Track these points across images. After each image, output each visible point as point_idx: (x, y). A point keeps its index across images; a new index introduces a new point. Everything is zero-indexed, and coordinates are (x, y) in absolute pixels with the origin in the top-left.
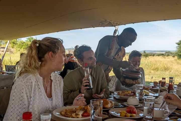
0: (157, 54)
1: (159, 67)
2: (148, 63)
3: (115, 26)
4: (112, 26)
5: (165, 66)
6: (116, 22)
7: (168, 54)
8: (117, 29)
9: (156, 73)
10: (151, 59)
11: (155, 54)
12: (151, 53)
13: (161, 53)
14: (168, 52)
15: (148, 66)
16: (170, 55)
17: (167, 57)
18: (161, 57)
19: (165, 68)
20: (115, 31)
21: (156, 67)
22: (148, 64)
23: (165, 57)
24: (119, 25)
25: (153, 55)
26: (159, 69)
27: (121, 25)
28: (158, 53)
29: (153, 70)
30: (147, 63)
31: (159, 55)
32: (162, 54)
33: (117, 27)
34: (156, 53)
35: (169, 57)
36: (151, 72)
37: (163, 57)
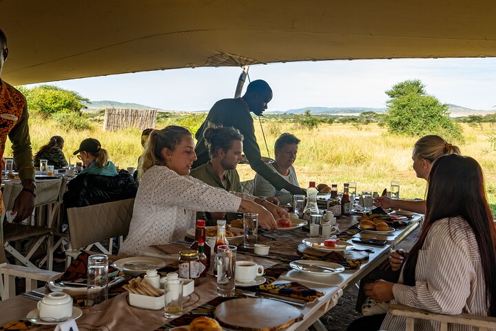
0: (341, 118)
1: (342, 154)
2: (315, 143)
3: (241, 66)
4: (236, 64)
5: (357, 152)
6: (245, 59)
7: (367, 117)
8: (246, 71)
9: (335, 170)
10: (324, 130)
11: (335, 117)
12: (326, 116)
13: (351, 115)
14: (368, 113)
15: (315, 154)
16: (372, 122)
17: (365, 127)
18: (349, 125)
19: (356, 157)
20: (241, 76)
21: (334, 155)
22: (314, 148)
23: (361, 125)
24: (251, 63)
25: (331, 122)
26: (343, 160)
27: (257, 63)
28: (343, 115)
29: (328, 162)
30: (313, 144)
31: (344, 121)
32: (354, 120)
33: (246, 67)
34: (339, 114)
35: (371, 125)
36: (321, 169)
37: (354, 125)
